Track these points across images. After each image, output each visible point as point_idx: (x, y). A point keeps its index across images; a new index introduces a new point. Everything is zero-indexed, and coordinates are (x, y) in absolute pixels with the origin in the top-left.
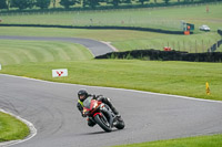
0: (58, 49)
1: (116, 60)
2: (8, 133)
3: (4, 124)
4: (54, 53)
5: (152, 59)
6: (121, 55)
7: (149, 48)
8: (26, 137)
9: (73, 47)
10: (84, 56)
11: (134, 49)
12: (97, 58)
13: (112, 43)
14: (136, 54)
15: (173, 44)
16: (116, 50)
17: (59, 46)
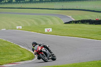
0: (47, 19)
1: (74, 24)
2: (25, 58)
3: (23, 53)
4: (46, 21)
5: (90, 24)
6: (76, 22)
7: (89, 19)
8: (33, 59)
9: (54, 18)
10: (59, 22)
11: (82, 19)
12: (65, 23)
13: (72, 16)
14: (83, 22)
15: (100, 17)
16: (74, 20)
17: (48, 18)
